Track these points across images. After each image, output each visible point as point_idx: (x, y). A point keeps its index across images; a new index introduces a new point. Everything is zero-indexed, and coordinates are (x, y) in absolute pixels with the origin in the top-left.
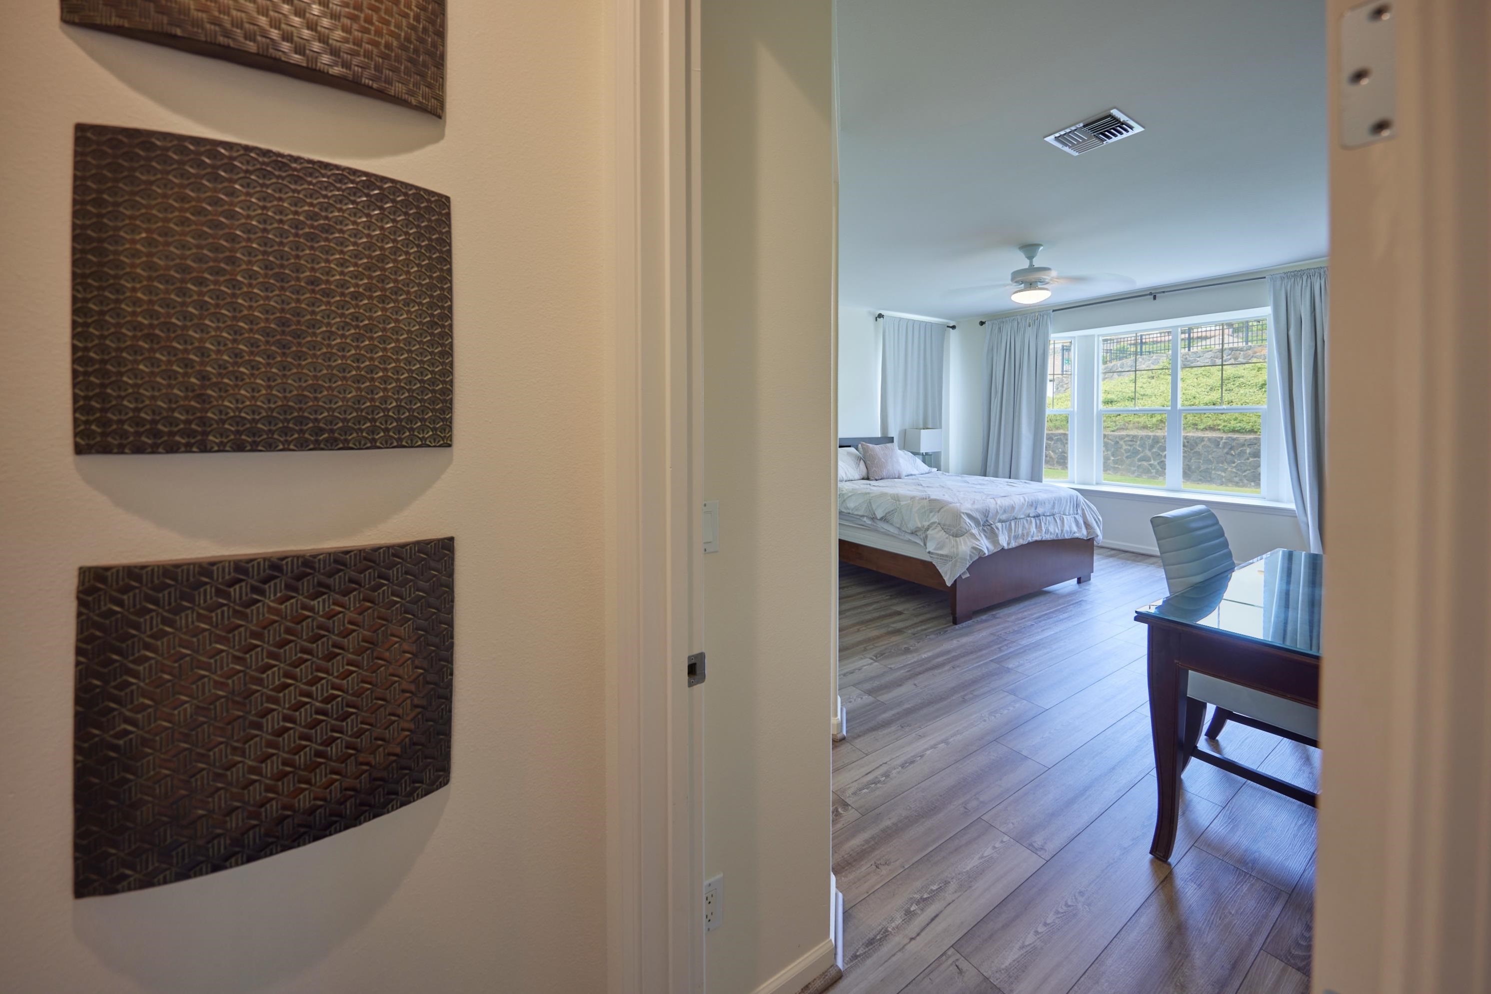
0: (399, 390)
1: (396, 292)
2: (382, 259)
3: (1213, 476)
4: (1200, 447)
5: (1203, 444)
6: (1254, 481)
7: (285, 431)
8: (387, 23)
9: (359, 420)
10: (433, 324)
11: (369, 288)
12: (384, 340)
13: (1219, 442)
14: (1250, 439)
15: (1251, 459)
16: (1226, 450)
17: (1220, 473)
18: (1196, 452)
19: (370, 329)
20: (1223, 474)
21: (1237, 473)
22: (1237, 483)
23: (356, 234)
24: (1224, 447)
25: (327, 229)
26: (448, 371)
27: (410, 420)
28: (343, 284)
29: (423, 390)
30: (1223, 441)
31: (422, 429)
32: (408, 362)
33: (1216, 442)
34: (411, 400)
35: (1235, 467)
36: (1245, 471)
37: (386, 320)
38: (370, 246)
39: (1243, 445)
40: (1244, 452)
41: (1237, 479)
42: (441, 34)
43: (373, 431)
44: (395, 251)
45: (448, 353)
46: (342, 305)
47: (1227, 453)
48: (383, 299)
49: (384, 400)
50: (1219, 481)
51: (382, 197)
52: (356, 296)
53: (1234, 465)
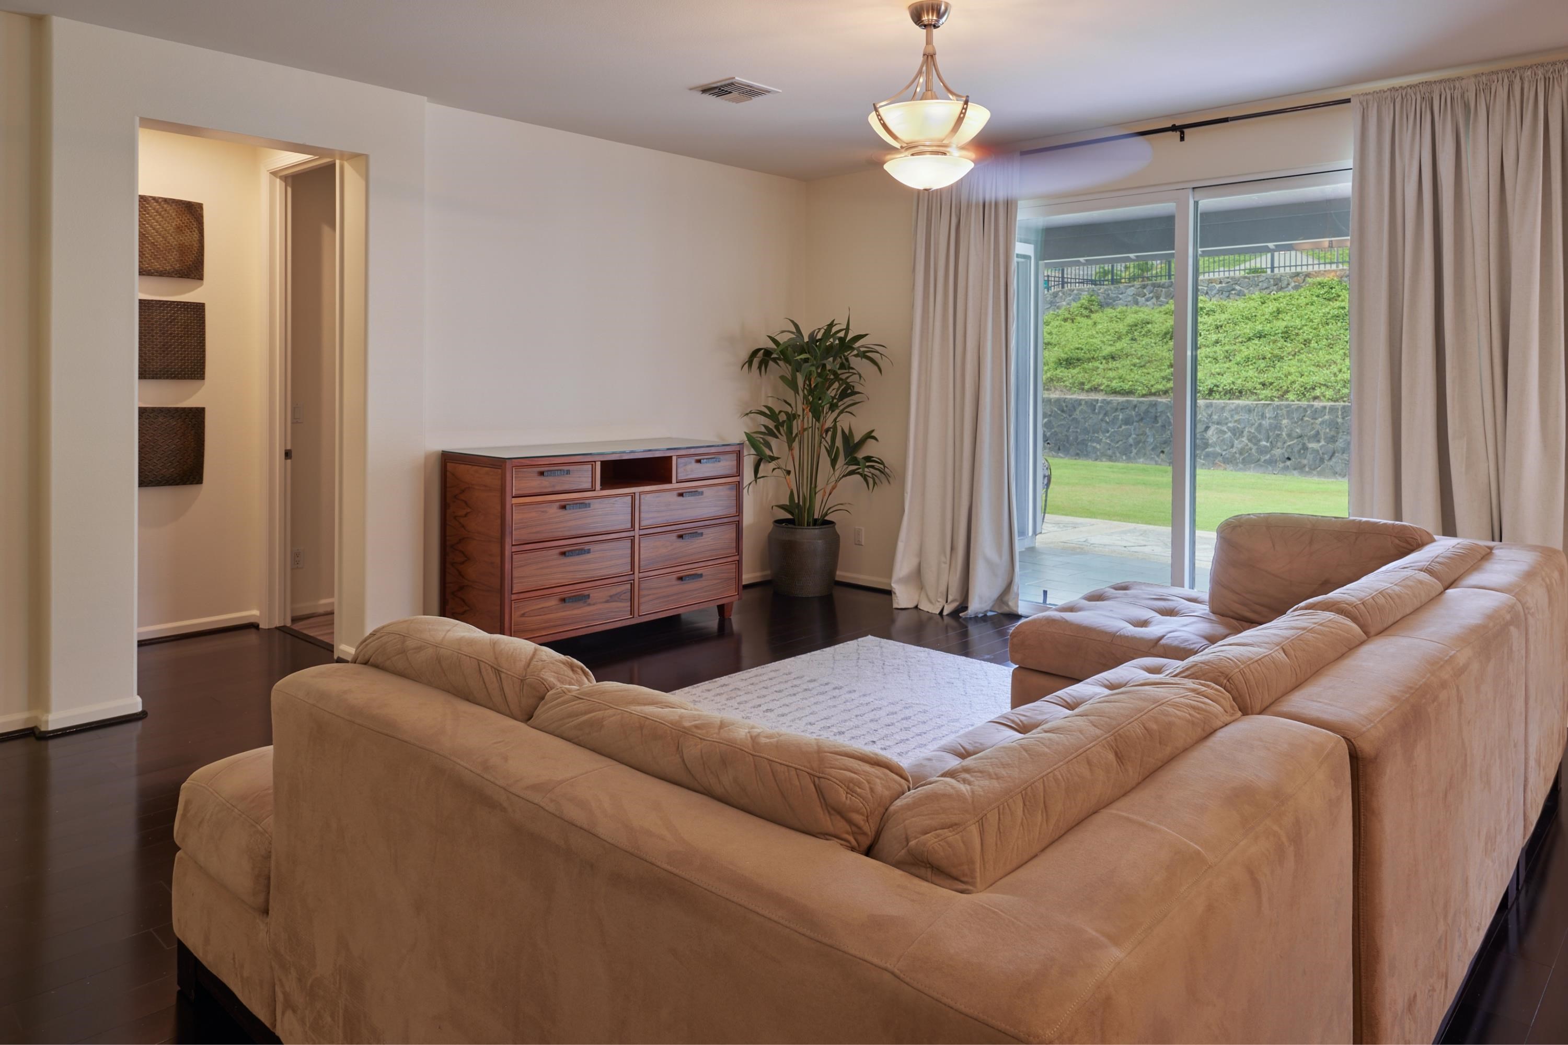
0: (191, 362)
1: (191, 334)
2: (188, 325)
3: (1089, 449)
4: (1077, 412)
5: (1080, 408)
6: (1126, 454)
7: (164, 374)
8: (189, 258)
9: (181, 371)
10: (200, 343)
11: (185, 334)
12: (188, 348)
13: (1095, 406)
14: (1122, 402)
15: (1123, 427)
16: (1101, 416)
17: (1095, 444)
18: (1074, 419)
19: (184, 345)
20: (1098, 446)
21: (1110, 445)
22: (1111, 457)
23: (181, 319)
24: (1099, 413)
25: (174, 319)
26: (204, 357)
27: (194, 371)
28: (178, 334)
29: (197, 363)
30: (1099, 404)
31: (197, 374)
32: (194, 354)
33: (1092, 405)
34: (194, 365)
35: (1109, 437)
36: (1118, 442)
37: (188, 343)
38: (185, 322)
39: (1116, 410)
40: (1116, 418)
41: (1110, 452)
42: (203, 255)
43: (185, 374)
44: (191, 322)
45: (204, 351)
46: (178, 340)
47: (1102, 420)
48: (188, 337)
49: (188, 365)
50: (1094, 455)
51: (188, 308)
52: (181, 337)
53: (1108, 435)
